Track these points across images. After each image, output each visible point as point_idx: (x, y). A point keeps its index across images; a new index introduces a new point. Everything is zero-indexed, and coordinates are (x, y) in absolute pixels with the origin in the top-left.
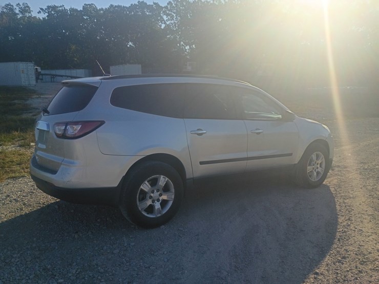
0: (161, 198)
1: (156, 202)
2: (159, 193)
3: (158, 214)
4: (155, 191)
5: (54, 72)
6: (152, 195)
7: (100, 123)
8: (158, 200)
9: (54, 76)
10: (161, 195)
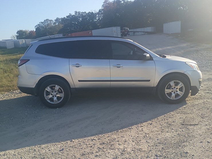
0: (57, 95)
1: (55, 97)
2: (56, 93)
3: (55, 102)
4: (54, 92)
5: (135, 30)
6: (52, 93)
7: (27, 61)
8: (56, 96)
9: (134, 32)
10: (57, 94)
